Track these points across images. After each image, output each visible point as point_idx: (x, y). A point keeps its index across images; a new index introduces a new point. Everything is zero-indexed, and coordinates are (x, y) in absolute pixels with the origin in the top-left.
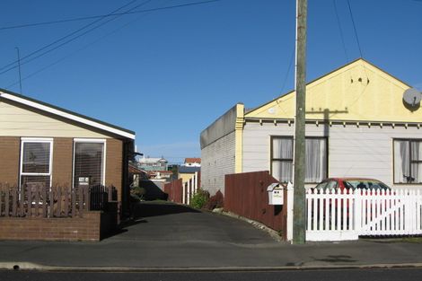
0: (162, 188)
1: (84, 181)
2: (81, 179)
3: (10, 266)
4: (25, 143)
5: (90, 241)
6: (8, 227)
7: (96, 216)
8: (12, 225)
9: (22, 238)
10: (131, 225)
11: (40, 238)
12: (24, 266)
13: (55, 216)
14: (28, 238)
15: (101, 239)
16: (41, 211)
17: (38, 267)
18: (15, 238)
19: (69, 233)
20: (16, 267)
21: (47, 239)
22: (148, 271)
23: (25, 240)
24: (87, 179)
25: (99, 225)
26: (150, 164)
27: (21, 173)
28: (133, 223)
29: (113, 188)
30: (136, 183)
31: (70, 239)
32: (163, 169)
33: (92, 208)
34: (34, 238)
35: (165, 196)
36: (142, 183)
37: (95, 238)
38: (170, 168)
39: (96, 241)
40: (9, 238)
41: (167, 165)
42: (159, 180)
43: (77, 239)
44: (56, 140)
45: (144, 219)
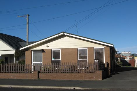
0: (129, 62)
1: (96, 61)
2: (95, 60)
3: (72, 88)
4: (79, 50)
5: (99, 80)
6: (74, 76)
7: (100, 72)
8: (75, 75)
9: (78, 79)
10: (113, 75)
11: (83, 79)
12: (77, 88)
13: (88, 73)
14: (80, 79)
15: (103, 80)
16: (83, 71)
17: (81, 88)
18: (76, 79)
19: (92, 78)
20: (74, 88)
21: (86, 80)
22: (116, 90)
23: (79, 80)
24: (97, 60)
25: (102, 75)
26: (125, 54)
27: (78, 59)
28: (115, 74)
29: (108, 63)
30: (119, 60)
31: (93, 80)
32: (130, 55)
33: (99, 70)
34: (82, 79)
35: (130, 65)
36: (121, 61)
37: (101, 79)
38: (132, 55)
39: (101, 80)
40: (74, 79)
41: (131, 54)
42: (128, 59)
43: (95, 79)
44: (88, 48)
45: (119, 73)
